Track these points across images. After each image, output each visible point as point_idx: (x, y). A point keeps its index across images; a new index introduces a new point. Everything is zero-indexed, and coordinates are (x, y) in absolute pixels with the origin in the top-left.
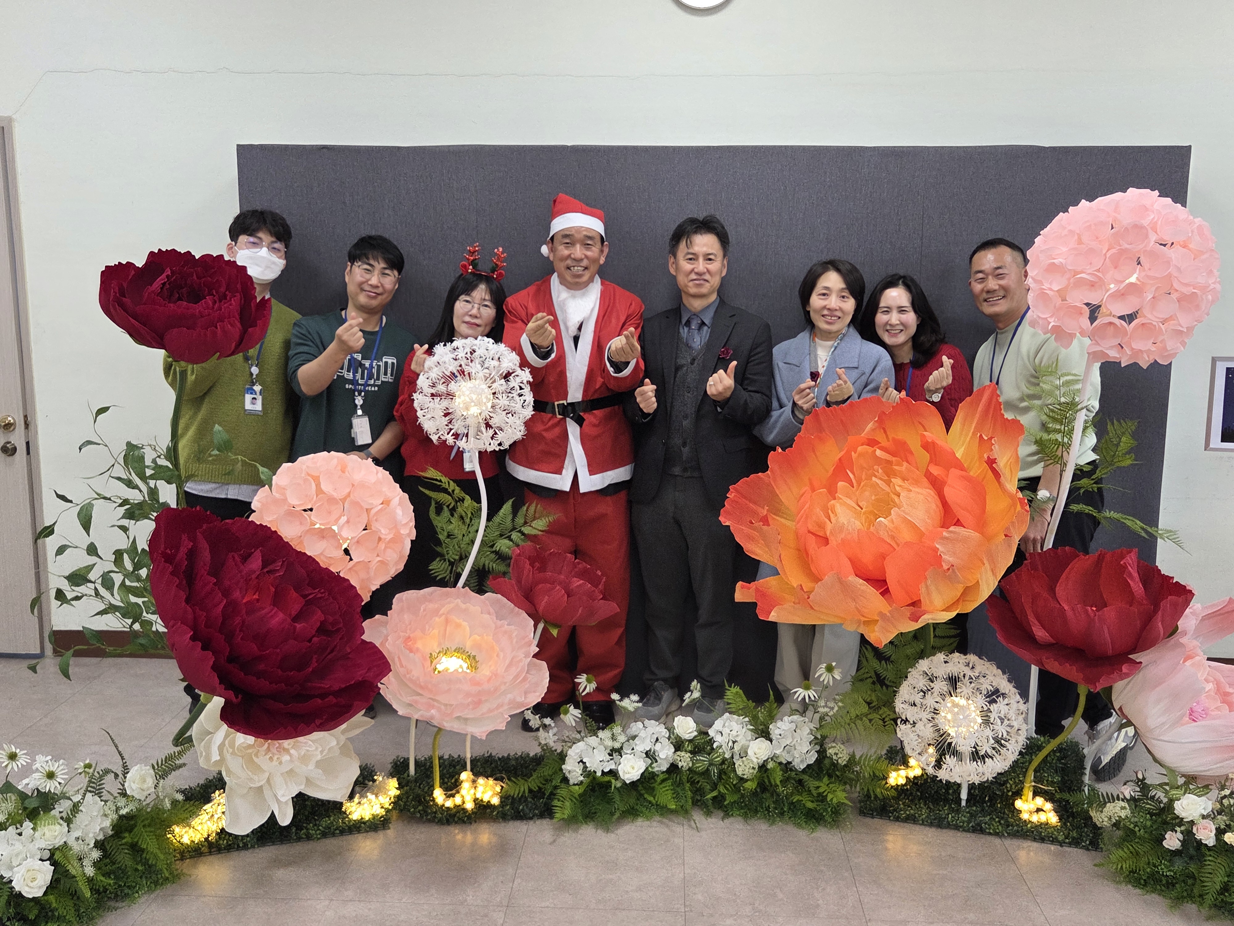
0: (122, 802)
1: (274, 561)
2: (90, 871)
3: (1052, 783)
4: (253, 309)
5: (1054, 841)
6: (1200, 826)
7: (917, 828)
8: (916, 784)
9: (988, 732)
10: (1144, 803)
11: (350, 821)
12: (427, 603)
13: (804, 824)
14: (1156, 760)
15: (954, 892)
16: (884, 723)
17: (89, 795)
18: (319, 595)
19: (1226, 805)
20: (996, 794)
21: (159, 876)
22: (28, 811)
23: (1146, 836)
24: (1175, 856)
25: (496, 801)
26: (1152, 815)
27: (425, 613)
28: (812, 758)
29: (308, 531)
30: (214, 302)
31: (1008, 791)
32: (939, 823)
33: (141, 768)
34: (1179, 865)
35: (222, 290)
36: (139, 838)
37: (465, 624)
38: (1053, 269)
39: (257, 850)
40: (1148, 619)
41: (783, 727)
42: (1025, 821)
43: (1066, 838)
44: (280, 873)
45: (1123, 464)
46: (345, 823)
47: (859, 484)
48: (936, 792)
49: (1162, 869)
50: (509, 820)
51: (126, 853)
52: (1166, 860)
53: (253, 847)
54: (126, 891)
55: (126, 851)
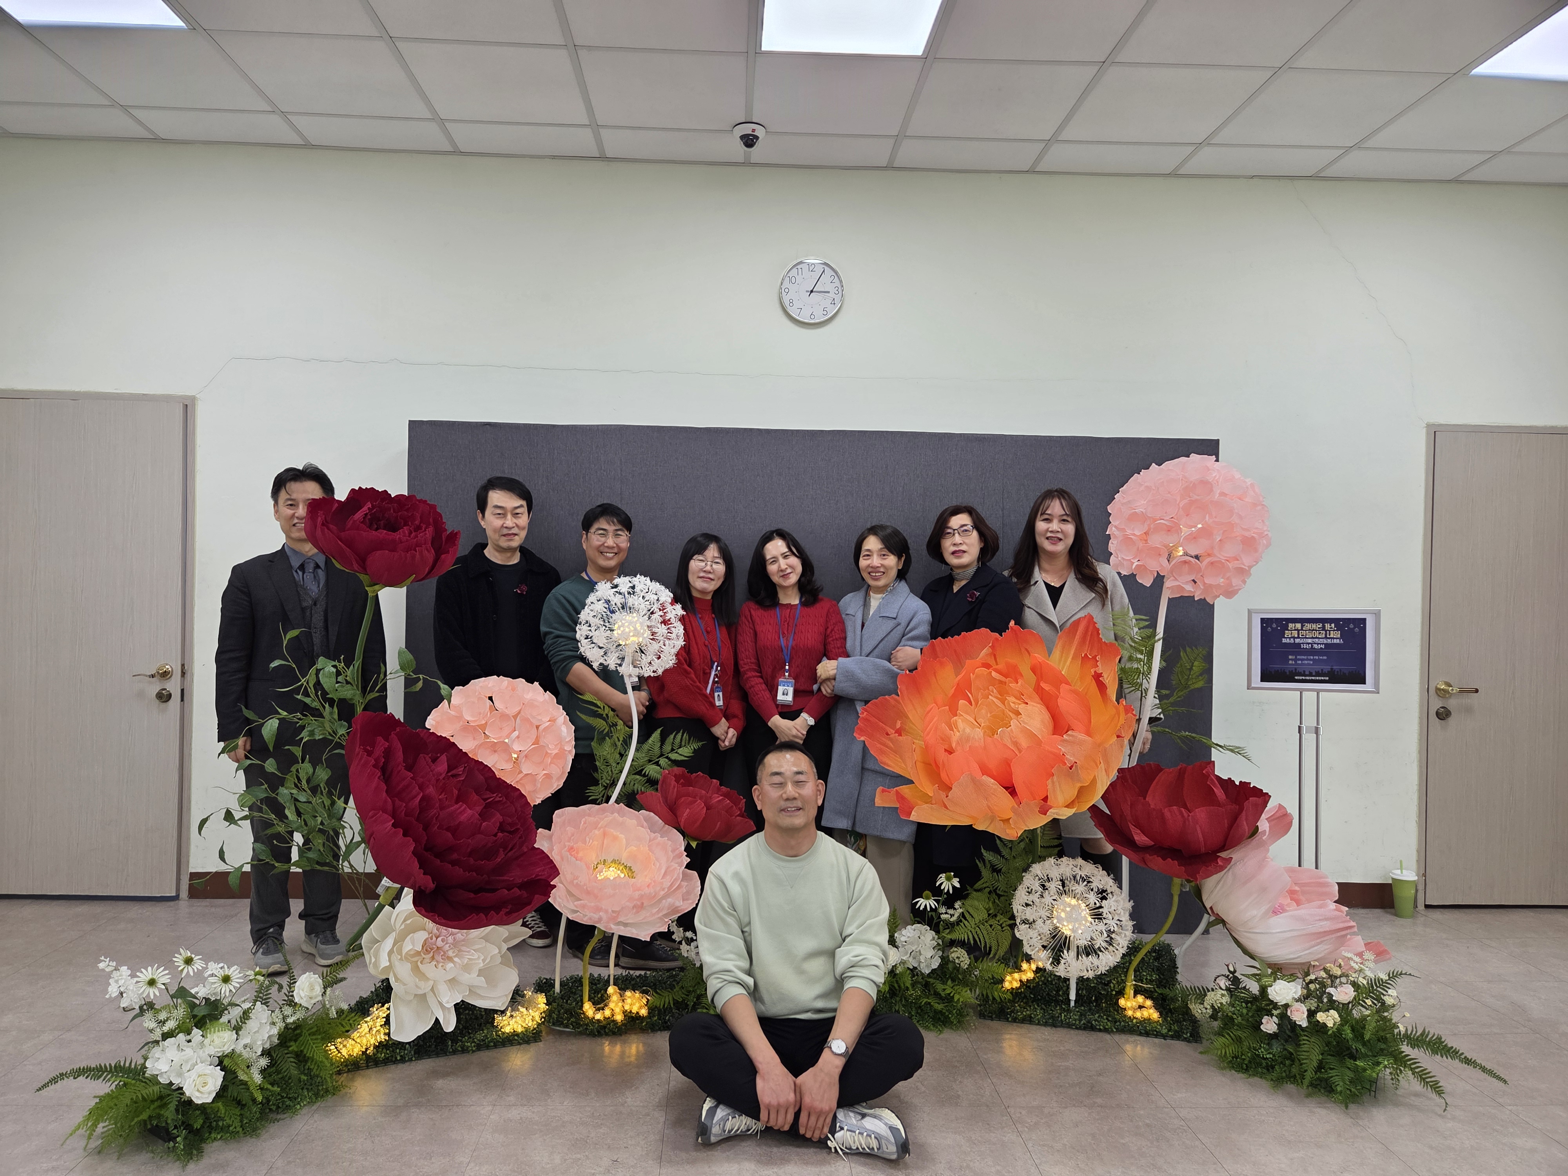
0: (288, 1011)
1: (456, 767)
2: (257, 1078)
3: (1150, 982)
4: (444, 539)
5: (1158, 1035)
6: (1293, 1008)
7: (1034, 1027)
8: (1029, 987)
9: (1101, 927)
10: (1239, 992)
11: (503, 1033)
12: (587, 817)
13: (932, 1027)
14: (1246, 952)
15: (1080, 1080)
16: (1002, 928)
17: (258, 1003)
18: (498, 799)
19: (1312, 989)
20: (1101, 993)
21: (320, 1088)
22: (197, 1019)
23: (1244, 1022)
24: (1272, 1039)
25: (644, 1012)
26: (1247, 1002)
27: (586, 825)
28: (935, 964)
29: (481, 745)
30: (410, 533)
31: (1112, 991)
32: (1054, 1023)
33: (309, 975)
34: (1276, 1048)
35: (417, 522)
36: (305, 1047)
37: (622, 836)
38: (1134, 517)
39: (413, 1063)
40: (1235, 818)
41: (908, 934)
42: (1130, 1017)
43: (1169, 1031)
44: (440, 1083)
45: (1196, 686)
46: (499, 1036)
47: (977, 704)
48: (1048, 994)
49: (1262, 1052)
50: (657, 1031)
51: (291, 1062)
52: (1264, 1044)
53: (410, 1060)
54: (287, 1103)
55: (292, 1060)
